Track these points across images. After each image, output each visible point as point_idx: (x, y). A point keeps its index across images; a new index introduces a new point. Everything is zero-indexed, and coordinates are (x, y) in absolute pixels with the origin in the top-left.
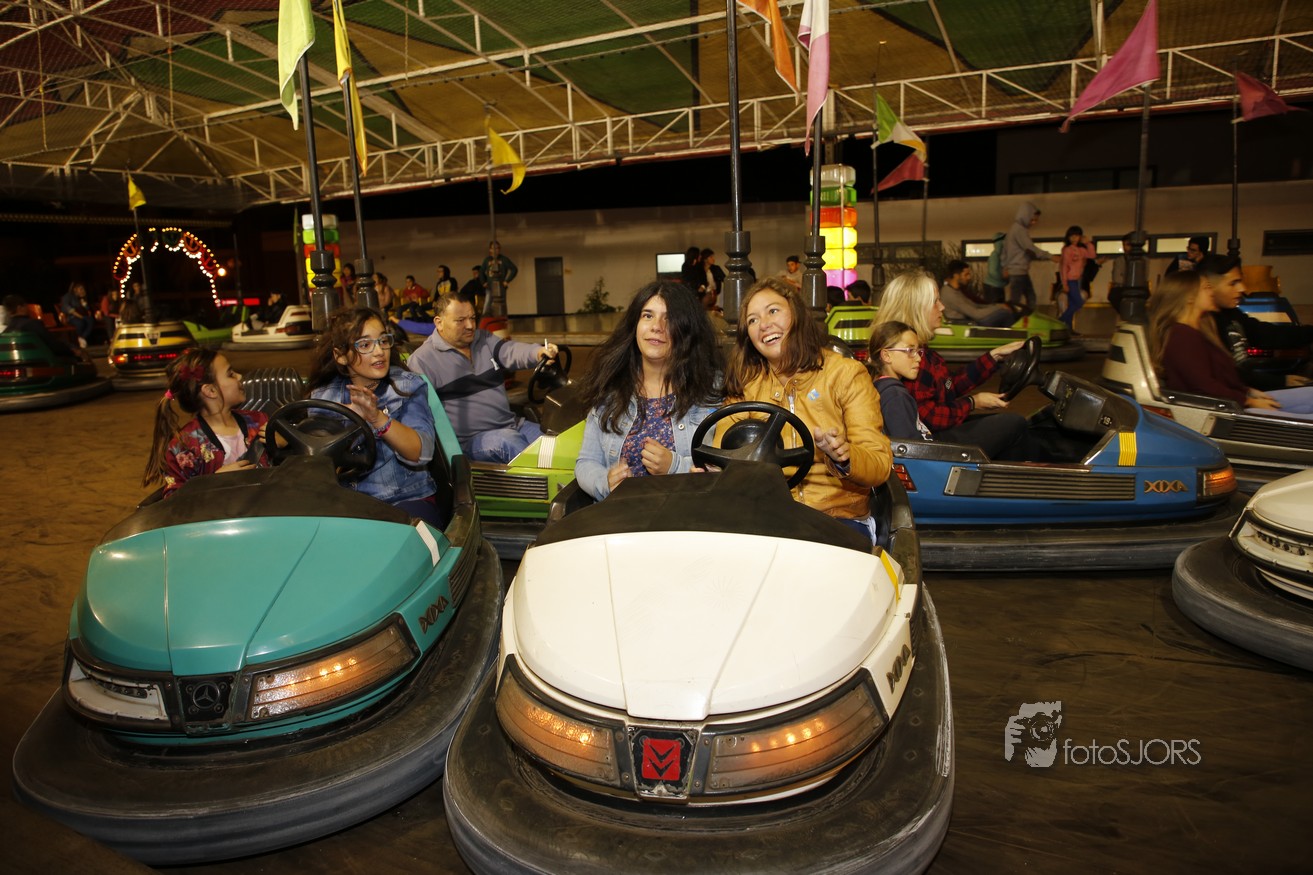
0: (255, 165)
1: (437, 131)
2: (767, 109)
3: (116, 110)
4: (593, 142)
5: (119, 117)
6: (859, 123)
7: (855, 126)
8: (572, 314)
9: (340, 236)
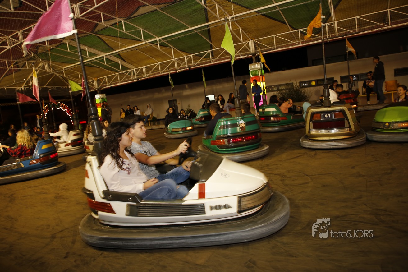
1: (133, 65)
4: (181, 64)
6: (263, 49)
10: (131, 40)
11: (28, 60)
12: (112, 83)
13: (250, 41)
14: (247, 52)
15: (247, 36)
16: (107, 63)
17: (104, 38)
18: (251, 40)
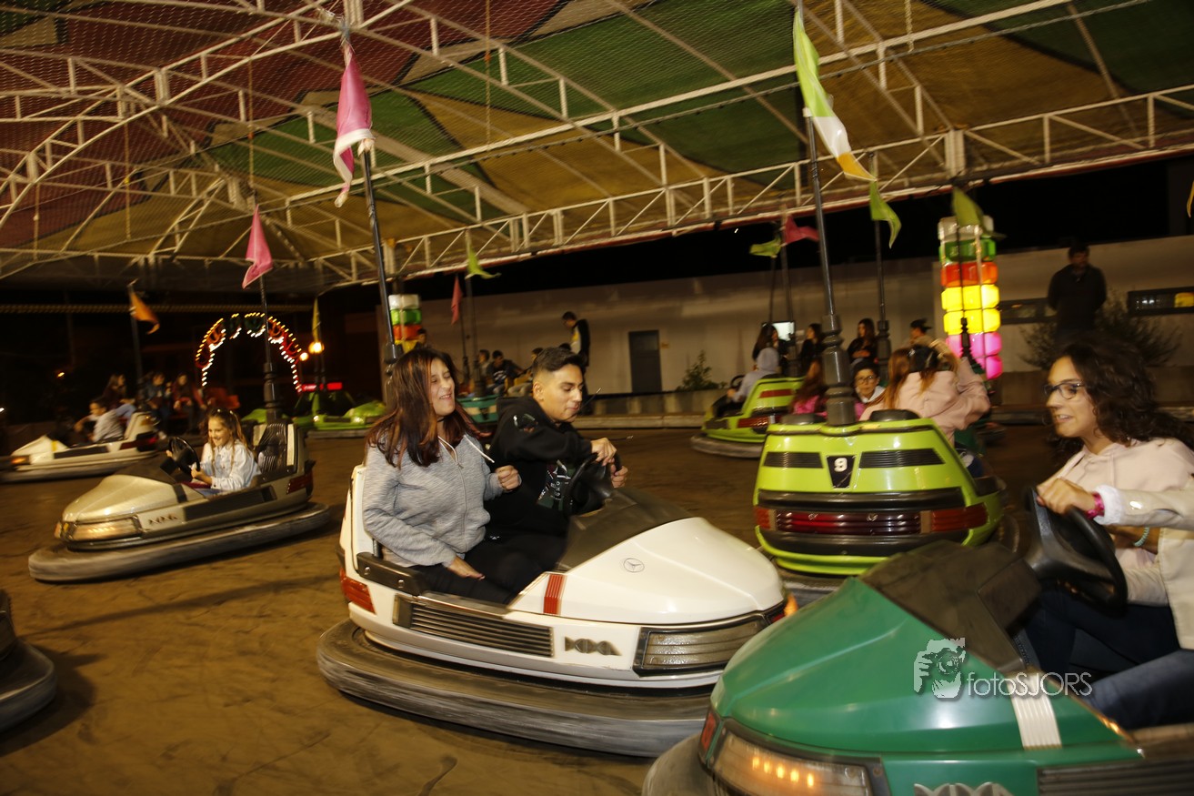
0: (336, 245)
1: (522, 203)
2: (885, 158)
3: (200, 197)
4: (689, 205)
5: (202, 205)
6: (995, 166)
7: (989, 170)
8: (669, 393)
9: (422, 317)
10: (522, 117)
11: (175, 167)
12: (445, 260)
13: (952, 133)
14: (933, 173)
15: (941, 115)
16: (434, 191)
17: (434, 105)
18: (956, 129)
